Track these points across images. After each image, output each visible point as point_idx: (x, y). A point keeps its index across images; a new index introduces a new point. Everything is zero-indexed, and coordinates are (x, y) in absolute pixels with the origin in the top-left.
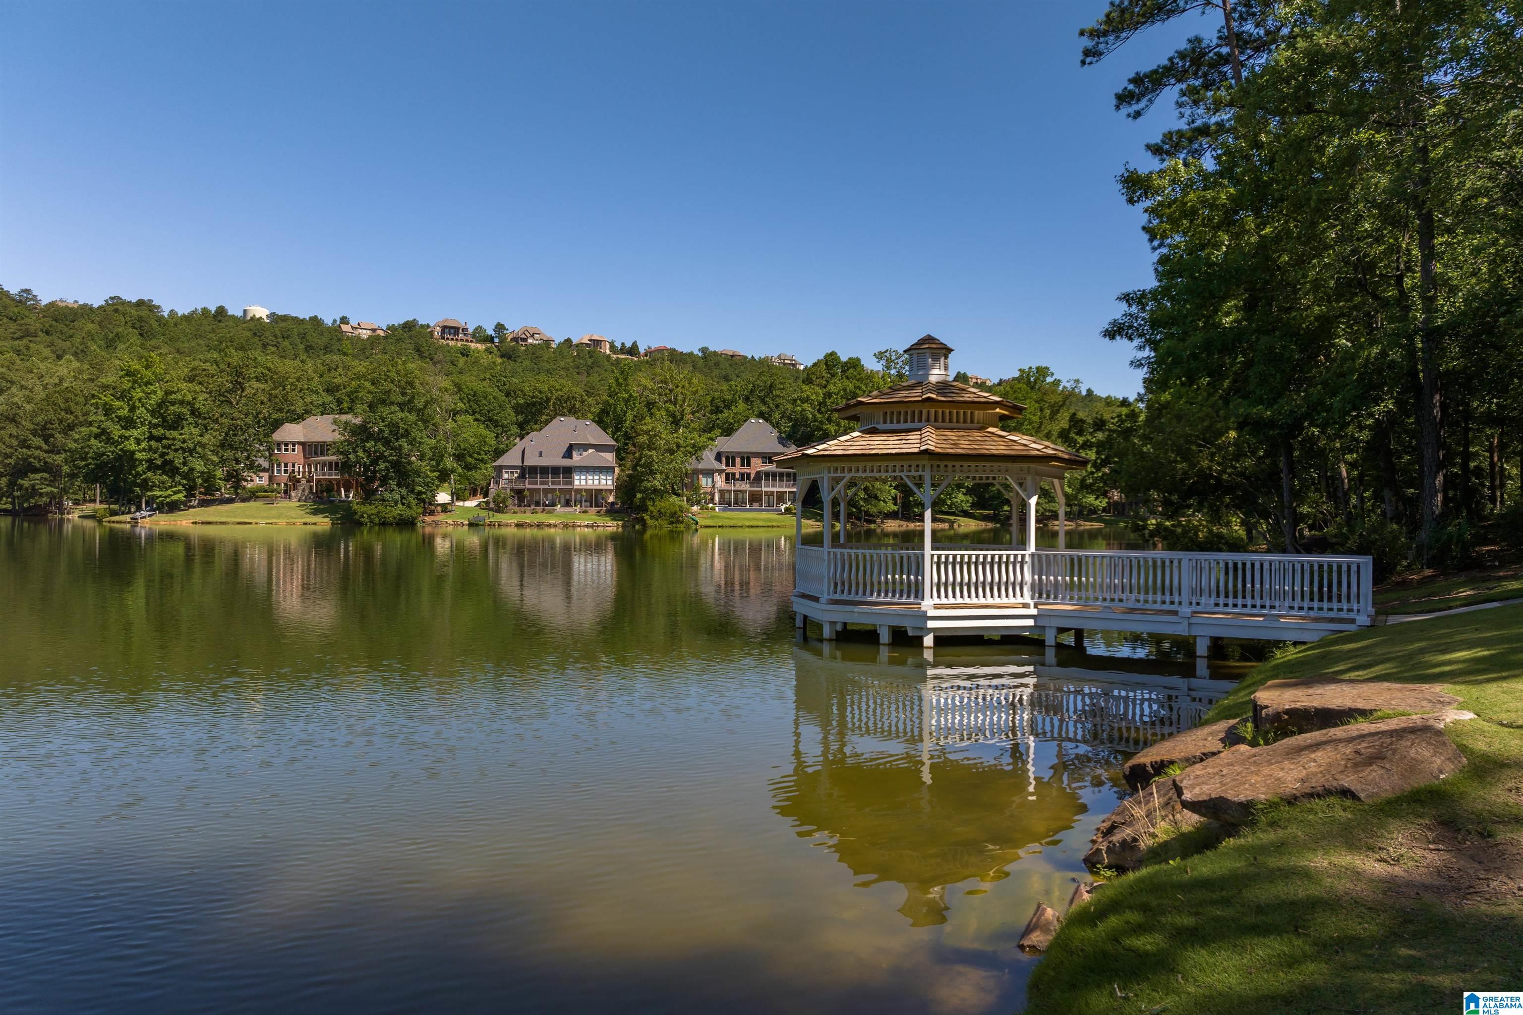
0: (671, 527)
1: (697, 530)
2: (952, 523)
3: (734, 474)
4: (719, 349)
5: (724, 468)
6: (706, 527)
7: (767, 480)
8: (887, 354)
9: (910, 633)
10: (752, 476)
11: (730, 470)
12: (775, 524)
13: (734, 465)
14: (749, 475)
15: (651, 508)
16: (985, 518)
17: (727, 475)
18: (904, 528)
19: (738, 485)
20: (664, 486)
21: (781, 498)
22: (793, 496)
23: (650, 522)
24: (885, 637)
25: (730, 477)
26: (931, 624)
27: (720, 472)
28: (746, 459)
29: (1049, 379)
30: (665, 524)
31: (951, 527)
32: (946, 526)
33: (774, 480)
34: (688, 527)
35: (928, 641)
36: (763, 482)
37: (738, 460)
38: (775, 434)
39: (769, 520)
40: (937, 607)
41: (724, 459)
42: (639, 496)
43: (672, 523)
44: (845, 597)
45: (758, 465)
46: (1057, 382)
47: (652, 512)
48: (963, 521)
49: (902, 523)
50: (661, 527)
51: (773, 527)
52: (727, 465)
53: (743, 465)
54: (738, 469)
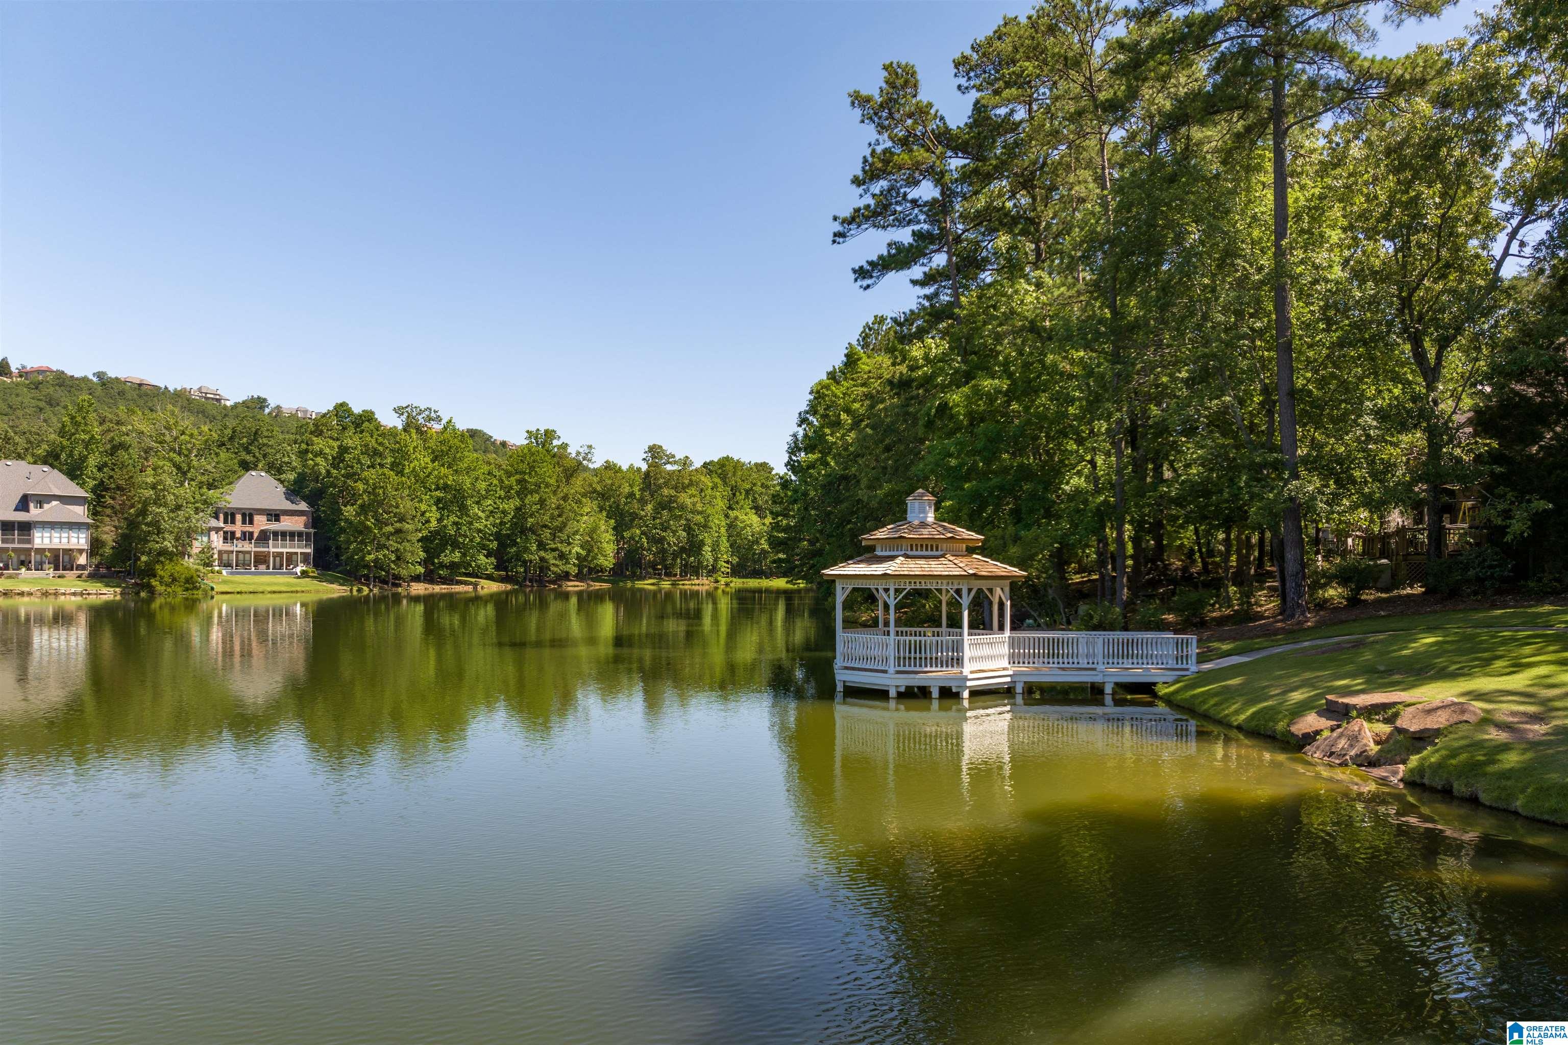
0: (187, 594)
1: (212, 597)
2: (475, 585)
3: (233, 533)
4: (122, 375)
5: (222, 525)
6: (223, 593)
7: (275, 539)
8: (409, 409)
9: (954, 690)
10: (256, 535)
11: (229, 528)
12: (299, 589)
13: (233, 522)
14: (251, 534)
15: (161, 573)
16: (502, 580)
17: (225, 533)
18: (430, 591)
19: (240, 545)
20: (176, 547)
21: (291, 559)
22: (305, 558)
23: (160, 588)
24: (935, 693)
25: (229, 537)
26: (969, 684)
27: (217, 530)
28: (248, 516)
29: (556, 442)
30: (179, 590)
31: (475, 589)
32: (470, 588)
33: (284, 539)
34: (206, 594)
35: (966, 694)
36: (271, 542)
37: (239, 517)
38: (281, 489)
39: (288, 584)
40: (972, 672)
41: (221, 516)
42: (144, 558)
43: (187, 589)
44: (907, 669)
45: (261, 523)
46: (564, 446)
47: (162, 577)
48: (483, 582)
49: (427, 586)
50: (175, 594)
51: (297, 592)
52: (225, 522)
53: (244, 522)
54: (238, 527)
